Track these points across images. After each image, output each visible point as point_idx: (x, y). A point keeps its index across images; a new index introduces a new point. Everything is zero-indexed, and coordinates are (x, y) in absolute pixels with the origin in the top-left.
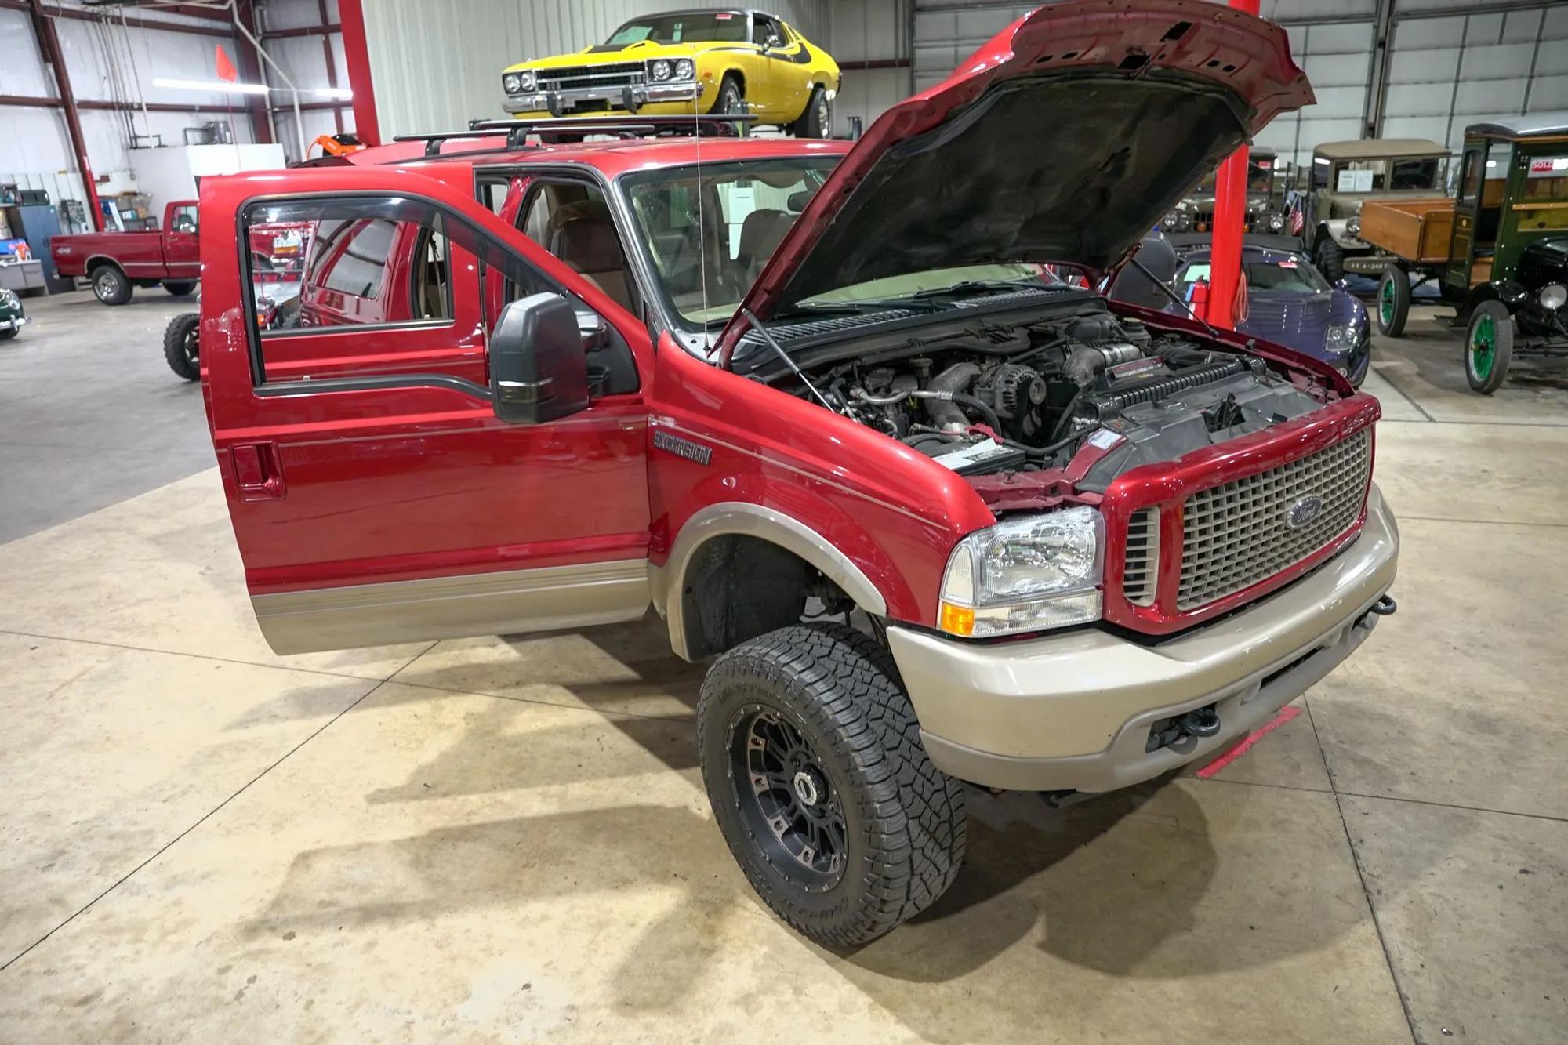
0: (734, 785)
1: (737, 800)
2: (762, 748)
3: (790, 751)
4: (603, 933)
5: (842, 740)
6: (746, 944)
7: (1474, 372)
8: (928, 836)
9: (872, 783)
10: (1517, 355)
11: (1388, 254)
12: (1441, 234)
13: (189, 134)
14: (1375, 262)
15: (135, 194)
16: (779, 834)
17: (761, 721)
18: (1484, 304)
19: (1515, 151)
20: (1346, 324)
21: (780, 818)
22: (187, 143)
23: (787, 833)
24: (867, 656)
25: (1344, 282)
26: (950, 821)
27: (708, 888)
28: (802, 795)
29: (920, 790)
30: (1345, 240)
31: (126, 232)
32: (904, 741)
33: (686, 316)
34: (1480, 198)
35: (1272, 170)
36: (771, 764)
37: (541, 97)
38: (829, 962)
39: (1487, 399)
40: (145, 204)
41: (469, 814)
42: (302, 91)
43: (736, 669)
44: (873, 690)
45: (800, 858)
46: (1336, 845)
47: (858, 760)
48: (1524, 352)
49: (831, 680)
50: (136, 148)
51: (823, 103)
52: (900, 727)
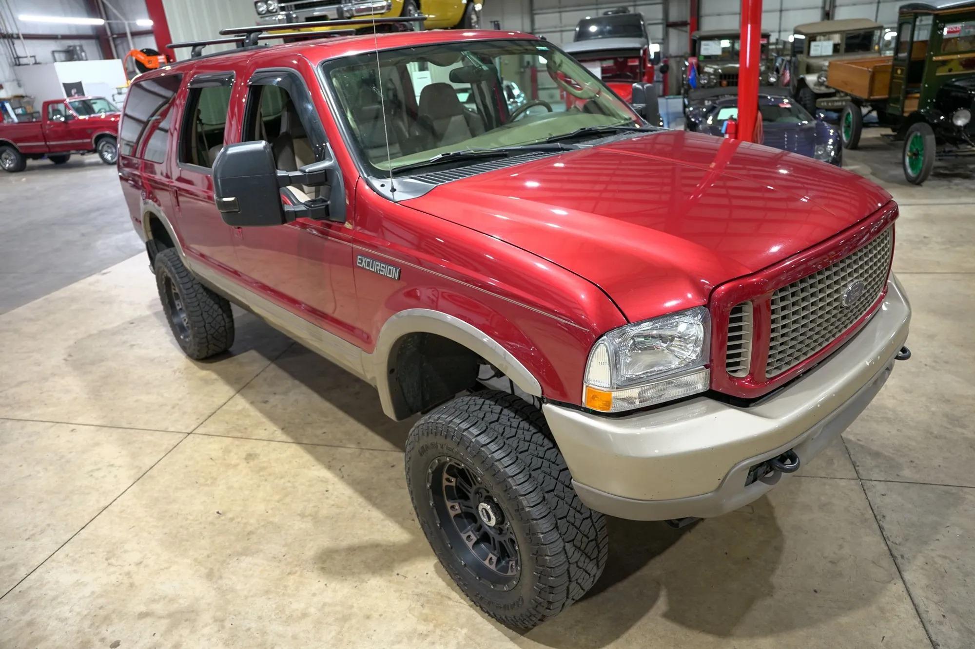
0: (435, 512)
1: (438, 522)
2: (453, 484)
3: (474, 487)
4: (347, 625)
5: (511, 488)
6: (451, 629)
7: (909, 171)
8: (580, 553)
9: (536, 520)
10: (938, 158)
11: (847, 94)
12: (884, 80)
13: (57, 55)
14: (837, 101)
15: (22, 97)
16: (470, 545)
17: (451, 466)
18: (916, 125)
19: (934, 21)
20: (826, 143)
21: (470, 533)
22: (55, 61)
23: (476, 543)
24: (526, 419)
25: (822, 116)
26: (595, 539)
27: (421, 583)
28: (485, 520)
29: (572, 520)
30: (817, 87)
31: (19, 123)
32: (559, 484)
33: (376, 166)
34: (910, 53)
35: (769, 44)
36: (461, 495)
37: (282, 16)
38: (512, 639)
39: (918, 188)
40: (31, 103)
41: (248, 534)
42: (131, 22)
43: (430, 430)
44: (533, 446)
45: (487, 563)
46: (866, 520)
47: (525, 503)
48: (942, 156)
49: (500, 440)
50: (19, 65)
51: (473, 13)
52: (555, 474)
